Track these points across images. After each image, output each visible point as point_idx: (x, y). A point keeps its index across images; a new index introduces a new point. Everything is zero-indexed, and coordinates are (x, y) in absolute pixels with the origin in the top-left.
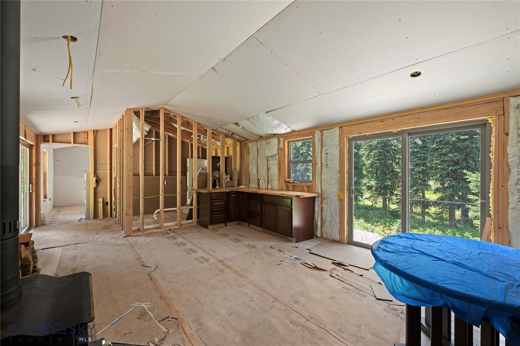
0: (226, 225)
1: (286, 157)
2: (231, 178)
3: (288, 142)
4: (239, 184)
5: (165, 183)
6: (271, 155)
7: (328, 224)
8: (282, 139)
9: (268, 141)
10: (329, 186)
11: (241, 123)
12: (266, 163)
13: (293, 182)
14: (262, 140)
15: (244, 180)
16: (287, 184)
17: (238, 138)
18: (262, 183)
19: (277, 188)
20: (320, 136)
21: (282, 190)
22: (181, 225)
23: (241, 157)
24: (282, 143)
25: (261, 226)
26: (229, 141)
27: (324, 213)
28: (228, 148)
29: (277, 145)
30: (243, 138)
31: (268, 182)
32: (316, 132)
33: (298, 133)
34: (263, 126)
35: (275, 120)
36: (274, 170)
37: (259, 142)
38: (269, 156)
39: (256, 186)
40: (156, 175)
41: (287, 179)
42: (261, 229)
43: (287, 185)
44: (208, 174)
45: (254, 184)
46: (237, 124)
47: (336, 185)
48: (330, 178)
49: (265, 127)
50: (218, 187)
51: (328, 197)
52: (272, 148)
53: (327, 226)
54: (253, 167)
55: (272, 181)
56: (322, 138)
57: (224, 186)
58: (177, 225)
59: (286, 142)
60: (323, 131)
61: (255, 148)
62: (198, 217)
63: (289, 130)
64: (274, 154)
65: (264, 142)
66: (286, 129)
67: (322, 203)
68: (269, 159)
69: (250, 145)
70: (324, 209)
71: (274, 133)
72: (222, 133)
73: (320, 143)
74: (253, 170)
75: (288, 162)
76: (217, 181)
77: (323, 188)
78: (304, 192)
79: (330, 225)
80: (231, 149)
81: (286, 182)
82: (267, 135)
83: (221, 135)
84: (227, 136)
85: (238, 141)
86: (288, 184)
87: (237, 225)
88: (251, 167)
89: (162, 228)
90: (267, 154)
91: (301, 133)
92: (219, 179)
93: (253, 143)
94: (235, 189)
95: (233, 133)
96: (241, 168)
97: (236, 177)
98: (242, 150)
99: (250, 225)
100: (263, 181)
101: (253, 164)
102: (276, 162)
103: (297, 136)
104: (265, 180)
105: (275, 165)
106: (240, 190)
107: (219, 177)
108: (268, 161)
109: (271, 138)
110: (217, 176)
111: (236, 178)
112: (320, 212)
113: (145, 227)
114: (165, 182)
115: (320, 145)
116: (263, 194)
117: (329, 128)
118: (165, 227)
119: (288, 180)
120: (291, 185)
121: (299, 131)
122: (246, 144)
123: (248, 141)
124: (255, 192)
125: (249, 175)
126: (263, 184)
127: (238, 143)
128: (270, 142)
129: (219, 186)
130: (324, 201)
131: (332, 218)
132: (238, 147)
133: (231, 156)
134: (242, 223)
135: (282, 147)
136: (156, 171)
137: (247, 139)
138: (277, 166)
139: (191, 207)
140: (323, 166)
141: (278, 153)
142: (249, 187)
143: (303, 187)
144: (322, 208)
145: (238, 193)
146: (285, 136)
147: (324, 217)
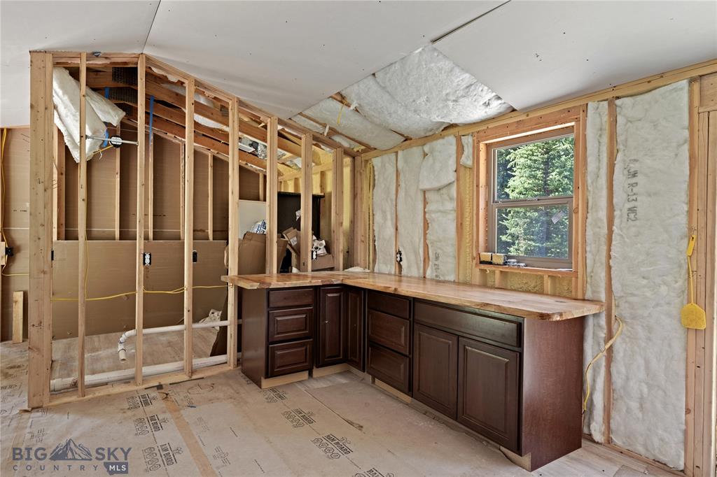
0: (310, 375)
1: (482, 191)
2: (328, 248)
3: (488, 146)
4: (349, 263)
5: (147, 261)
6: (436, 185)
7: (634, 405)
8: (468, 141)
9: (426, 148)
10: (644, 282)
11: (352, 93)
12: (421, 206)
13: (505, 263)
14: (410, 146)
15: (360, 254)
16: (483, 266)
17: (346, 144)
18: (409, 261)
19: (452, 278)
20: (605, 118)
21: (467, 284)
22: (193, 372)
23: (354, 196)
24: (468, 151)
25: (410, 391)
26: (326, 155)
27: (619, 369)
28: (323, 174)
29: (455, 156)
30: (360, 143)
31: (426, 259)
32: (591, 105)
33: (523, 117)
34: (420, 96)
35: (457, 70)
36: (445, 226)
37: (400, 153)
38: (430, 190)
39: (393, 269)
40: (154, 239)
41: (483, 254)
42: (407, 399)
43: (483, 271)
44: (268, 236)
45: (386, 264)
46: (342, 99)
47: (669, 279)
48: (648, 254)
49: (424, 98)
50: (295, 270)
51: (634, 317)
52: (438, 165)
53: (629, 410)
54: (385, 218)
55: (437, 258)
56: (614, 123)
57: (310, 268)
58: (182, 370)
59: (482, 146)
60: (618, 102)
61: (391, 170)
62: (239, 349)
63: (495, 108)
64: (445, 182)
65: (416, 151)
66: (487, 104)
67: (610, 336)
68: (429, 196)
69: (376, 162)
70: (619, 355)
71: (448, 120)
72: (304, 130)
73: (605, 140)
74: (384, 229)
75: (487, 203)
76: (294, 255)
77: (616, 286)
78: (541, 292)
79: (641, 407)
80: (330, 176)
81: (482, 262)
82: (426, 130)
83: (303, 136)
84: (317, 140)
85: (347, 153)
86: (488, 268)
87: (341, 374)
88: (378, 218)
89: (139, 380)
90: (426, 185)
91: (531, 116)
92: (298, 250)
93: (386, 157)
94: (338, 277)
95: (333, 131)
96: (353, 222)
97: (340, 245)
98: (358, 175)
99: (376, 380)
100: (412, 258)
101: (384, 212)
102: (451, 206)
103: (520, 126)
104: (416, 253)
105: (444, 212)
106: (349, 282)
107: (298, 245)
108: (425, 203)
109: (437, 139)
110: (294, 242)
111: (341, 248)
112: (603, 363)
113: (89, 379)
114: (147, 257)
115: (604, 149)
116: (415, 299)
117: (646, 87)
118: (146, 378)
119: (486, 256)
120: (498, 270)
121: (527, 110)
122: (367, 161)
123: (372, 153)
124: (391, 290)
125: (374, 241)
126: (411, 267)
127: (347, 160)
128: (432, 151)
129: (298, 267)
130: (619, 329)
131: (650, 387)
132: (347, 171)
133: (330, 194)
134: (355, 370)
135: (469, 163)
136: (154, 227)
137: (368, 148)
138: (453, 216)
139: (224, 323)
140: (617, 213)
141: (458, 179)
142: (373, 272)
143: (542, 277)
144: (610, 350)
145: (345, 289)
146: (479, 128)
147: (618, 381)
